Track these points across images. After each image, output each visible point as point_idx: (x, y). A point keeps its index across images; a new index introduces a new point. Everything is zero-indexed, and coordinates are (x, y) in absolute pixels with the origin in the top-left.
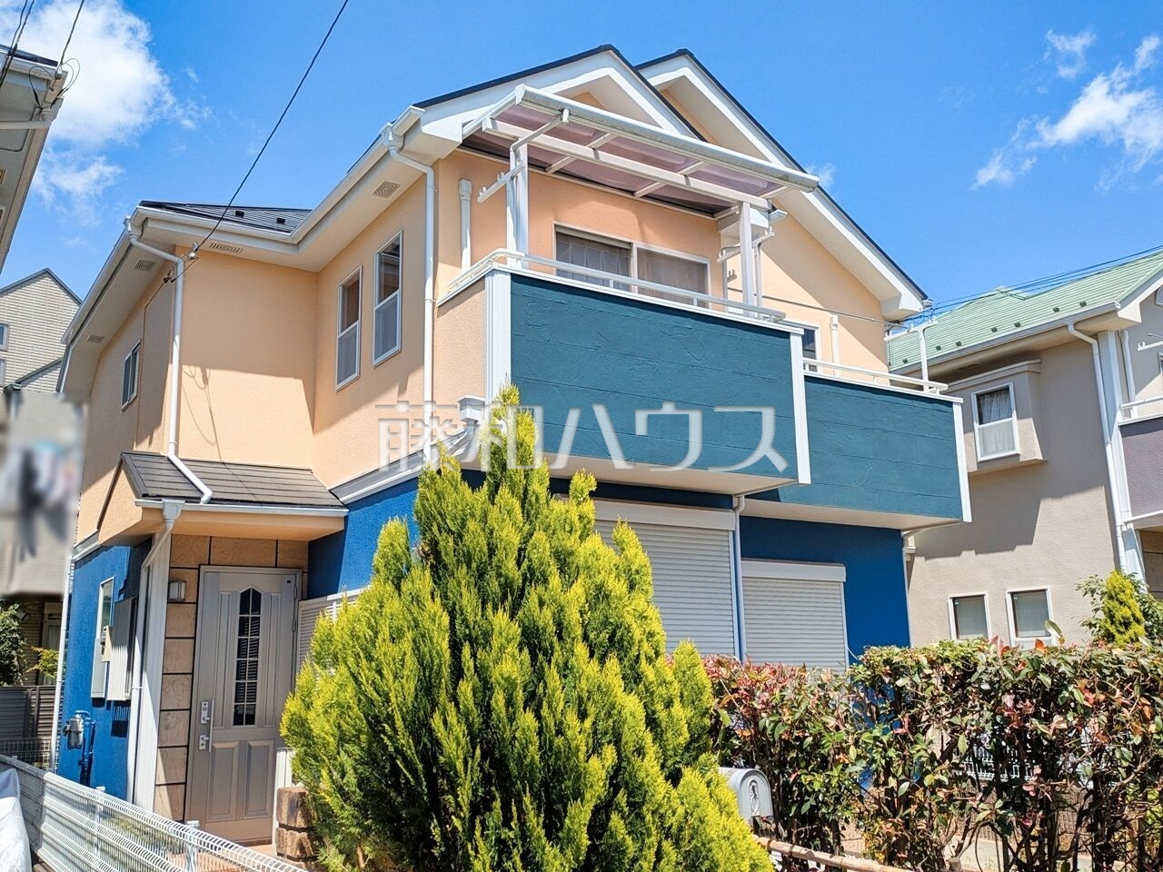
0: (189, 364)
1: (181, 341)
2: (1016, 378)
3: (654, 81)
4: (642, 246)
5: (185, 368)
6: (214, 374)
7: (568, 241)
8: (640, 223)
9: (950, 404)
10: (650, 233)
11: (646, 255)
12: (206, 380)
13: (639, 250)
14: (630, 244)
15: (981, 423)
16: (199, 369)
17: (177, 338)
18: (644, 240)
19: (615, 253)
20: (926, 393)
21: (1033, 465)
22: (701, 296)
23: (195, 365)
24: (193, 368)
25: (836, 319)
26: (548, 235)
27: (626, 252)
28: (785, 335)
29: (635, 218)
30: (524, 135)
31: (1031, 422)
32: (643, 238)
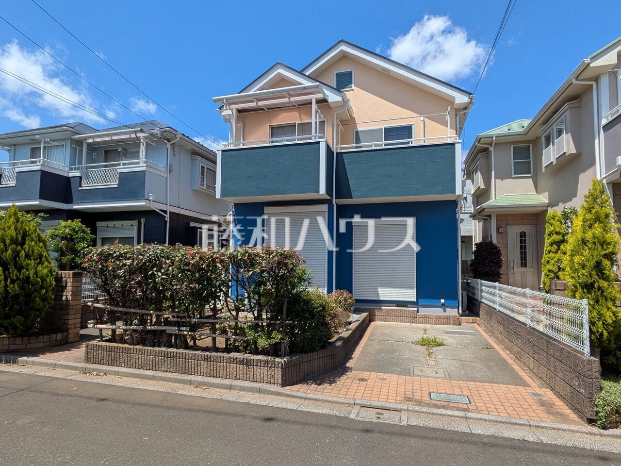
8: (300, 115)
9: (453, 144)
10: (303, 117)
11: (301, 125)
13: (298, 124)
14: (296, 123)
19: (289, 129)
25: (422, 118)
26: (267, 130)
27: (294, 125)
28: (318, 143)
29: (298, 114)
30: (234, 107)
31: (569, 134)
32: (301, 119)
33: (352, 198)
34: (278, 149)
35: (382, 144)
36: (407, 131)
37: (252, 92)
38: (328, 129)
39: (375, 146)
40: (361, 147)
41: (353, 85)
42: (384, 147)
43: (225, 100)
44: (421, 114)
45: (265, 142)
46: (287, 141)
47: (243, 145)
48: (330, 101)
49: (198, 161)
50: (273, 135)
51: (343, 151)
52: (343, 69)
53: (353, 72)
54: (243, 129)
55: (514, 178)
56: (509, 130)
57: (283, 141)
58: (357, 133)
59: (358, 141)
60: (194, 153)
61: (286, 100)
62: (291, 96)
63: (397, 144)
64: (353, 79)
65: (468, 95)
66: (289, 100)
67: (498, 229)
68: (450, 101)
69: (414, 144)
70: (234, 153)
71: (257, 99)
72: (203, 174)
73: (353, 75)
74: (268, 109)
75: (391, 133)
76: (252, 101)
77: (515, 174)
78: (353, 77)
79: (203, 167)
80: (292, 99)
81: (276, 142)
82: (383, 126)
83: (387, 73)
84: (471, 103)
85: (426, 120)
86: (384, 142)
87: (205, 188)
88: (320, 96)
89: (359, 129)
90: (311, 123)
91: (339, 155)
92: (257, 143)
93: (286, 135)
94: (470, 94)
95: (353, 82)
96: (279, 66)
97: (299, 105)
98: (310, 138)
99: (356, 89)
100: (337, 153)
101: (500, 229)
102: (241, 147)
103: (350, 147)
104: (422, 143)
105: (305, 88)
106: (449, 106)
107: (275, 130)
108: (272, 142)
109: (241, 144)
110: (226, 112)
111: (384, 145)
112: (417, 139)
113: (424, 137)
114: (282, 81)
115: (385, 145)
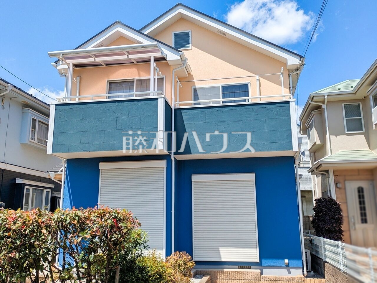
8: (138, 71)
10: (142, 73)
11: (139, 81)
13: (136, 80)
14: (134, 79)
25: (257, 78)
26: (103, 85)
27: (132, 81)
28: (157, 99)
29: (136, 70)
30: (71, 62)
32: (139, 75)
33: (191, 154)
34: (116, 104)
35: (219, 101)
36: (243, 89)
37: (90, 47)
38: (167, 86)
39: (213, 103)
40: (199, 104)
41: (190, 45)
42: (221, 104)
43: (61, 55)
44: (256, 74)
45: (102, 97)
46: (125, 96)
47: (79, 100)
48: (168, 59)
49: (29, 114)
50: (110, 90)
51: (181, 107)
52: (181, 29)
53: (190, 33)
54: (80, 83)
55: (347, 134)
56: (339, 89)
57: (121, 96)
58: (195, 90)
59: (196, 97)
60: (26, 106)
61: (125, 57)
62: (129, 53)
63: (235, 101)
64: (190, 40)
65: (299, 58)
66: (128, 57)
67: (336, 184)
68: (284, 63)
69: (251, 102)
70: (69, 107)
71: (95, 55)
72: (34, 127)
73: (190, 35)
74: (107, 65)
75: (228, 90)
76: (90, 57)
77: (348, 131)
78: (190, 37)
79: (34, 120)
80: (131, 56)
81: (113, 97)
82: (220, 84)
83: (223, 35)
84: (302, 64)
85: (261, 79)
86: (221, 100)
87: (36, 141)
88: (159, 55)
89: (198, 86)
90: (149, 79)
91: (178, 111)
92: (93, 97)
93: (124, 90)
94: (301, 57)
95: (190, 42)
96: (118, 25)
97: (137, 62)
98: (149, 95)
99: (194, 48)
100: (175, 109)
101: (338, 184)
102: (77, 101)
103: (189, 103)
104: (258, 101)
105: (143, 47)
106: (282, 68)
107: (113, 85)
108: (109, 97)
109: (77, 99)
110: (62, 66)
111: (221, 102)
112: (254, 97)
113: (260, 95)
114: (121, 38)
115: (223, 102)
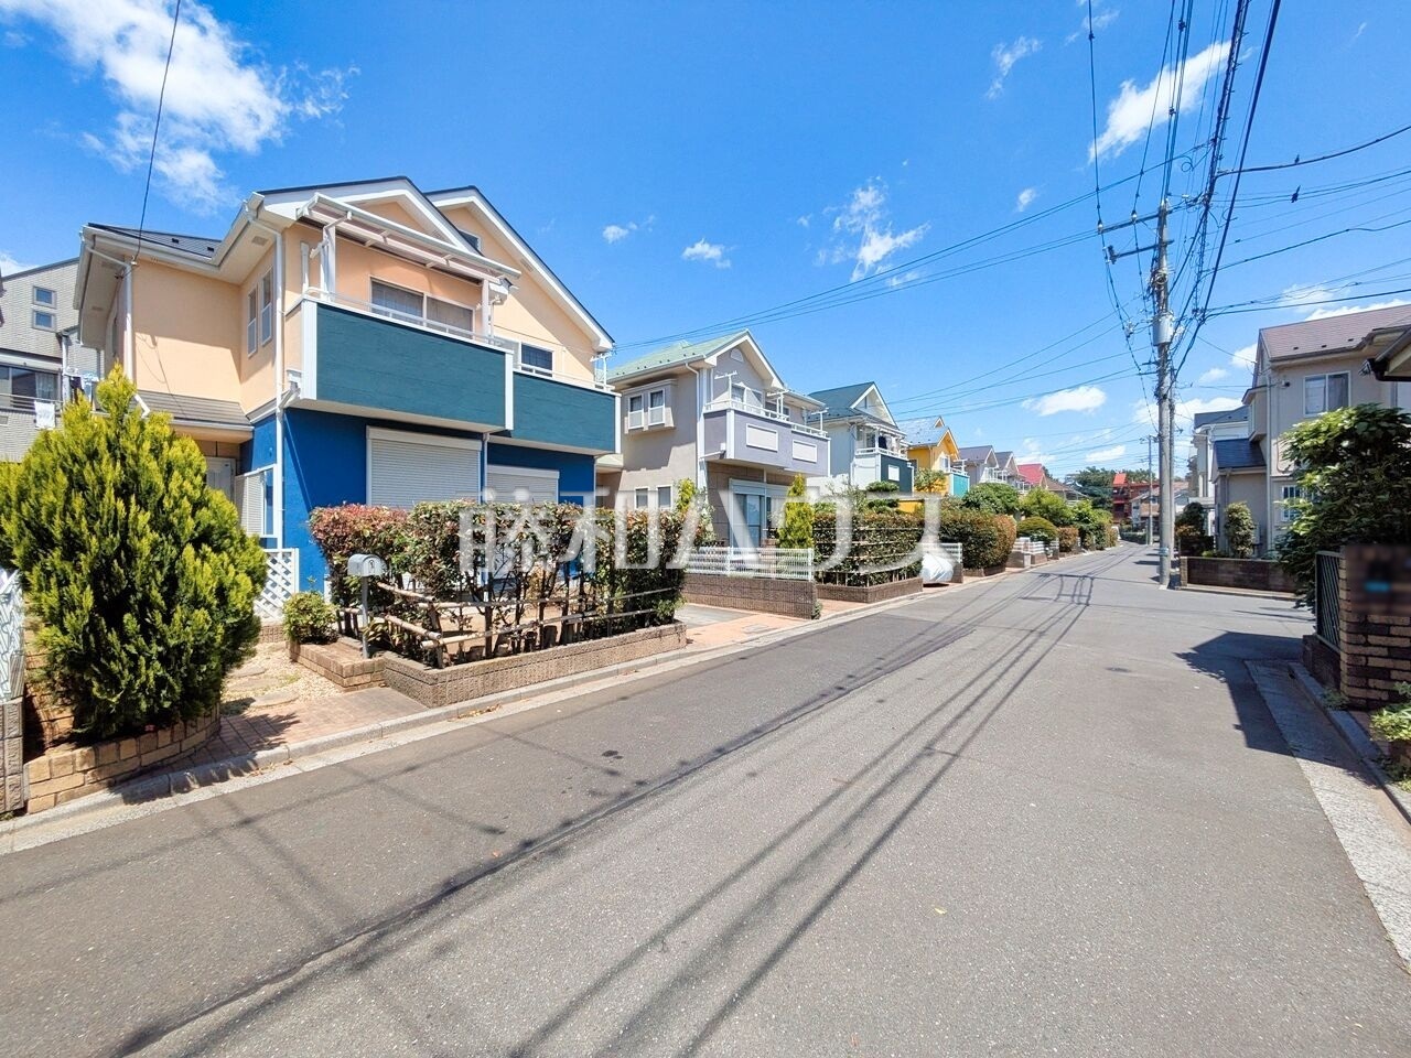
0: (140, 332)
1: (132, 317)
2: (665, 386)
3: (437, 204)
4: (430, 295)
5: (137, 334)
6: (160, 340)
7: (380, 289)
8: (430, 282)
9: (614, 396)
10: (436, 289)
11: (432, 301)
12: (155, 344)
13: (427, 297)
14: (421, 293)
15: (632, 411)
16: (149, 337)
17: (129, 315)
18: (432, 292)
19: (413, 299)
20: (605, 391)
21: (670, 429)
22: (469, 332)
23: (146, 333)
24: (144, 336)
25: (561, 346)
27: (419, 297)
28: (504, 354)
29: (426, 279)
31: (670, 409)
39: (537, 372)
44: (560, 340)
50: (375, 297)
53: (479, 242)
75: (529, 353)
82: (519, 340)
85: (565, 350)
92: (357, 304)
96: (407, 185)
97: (433, 267)
98: (474, 339)
108: (374, 311)
